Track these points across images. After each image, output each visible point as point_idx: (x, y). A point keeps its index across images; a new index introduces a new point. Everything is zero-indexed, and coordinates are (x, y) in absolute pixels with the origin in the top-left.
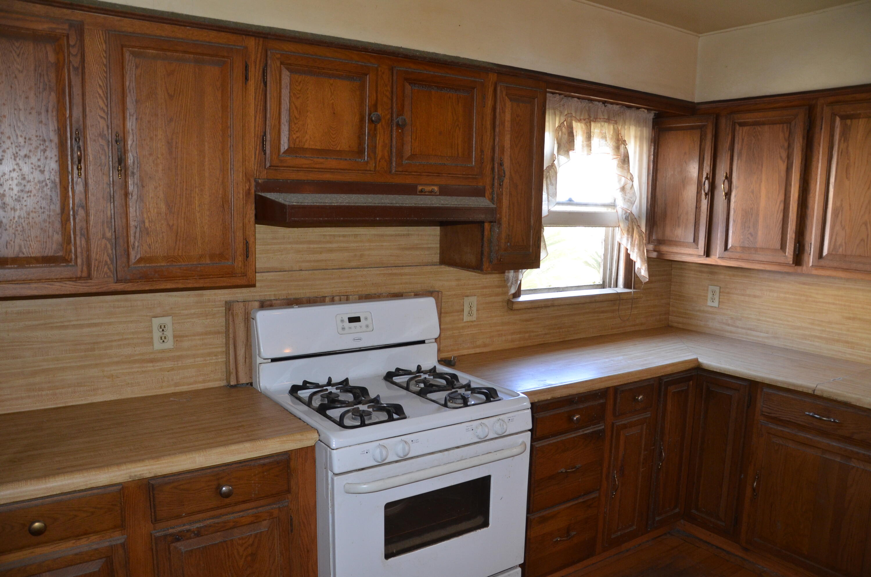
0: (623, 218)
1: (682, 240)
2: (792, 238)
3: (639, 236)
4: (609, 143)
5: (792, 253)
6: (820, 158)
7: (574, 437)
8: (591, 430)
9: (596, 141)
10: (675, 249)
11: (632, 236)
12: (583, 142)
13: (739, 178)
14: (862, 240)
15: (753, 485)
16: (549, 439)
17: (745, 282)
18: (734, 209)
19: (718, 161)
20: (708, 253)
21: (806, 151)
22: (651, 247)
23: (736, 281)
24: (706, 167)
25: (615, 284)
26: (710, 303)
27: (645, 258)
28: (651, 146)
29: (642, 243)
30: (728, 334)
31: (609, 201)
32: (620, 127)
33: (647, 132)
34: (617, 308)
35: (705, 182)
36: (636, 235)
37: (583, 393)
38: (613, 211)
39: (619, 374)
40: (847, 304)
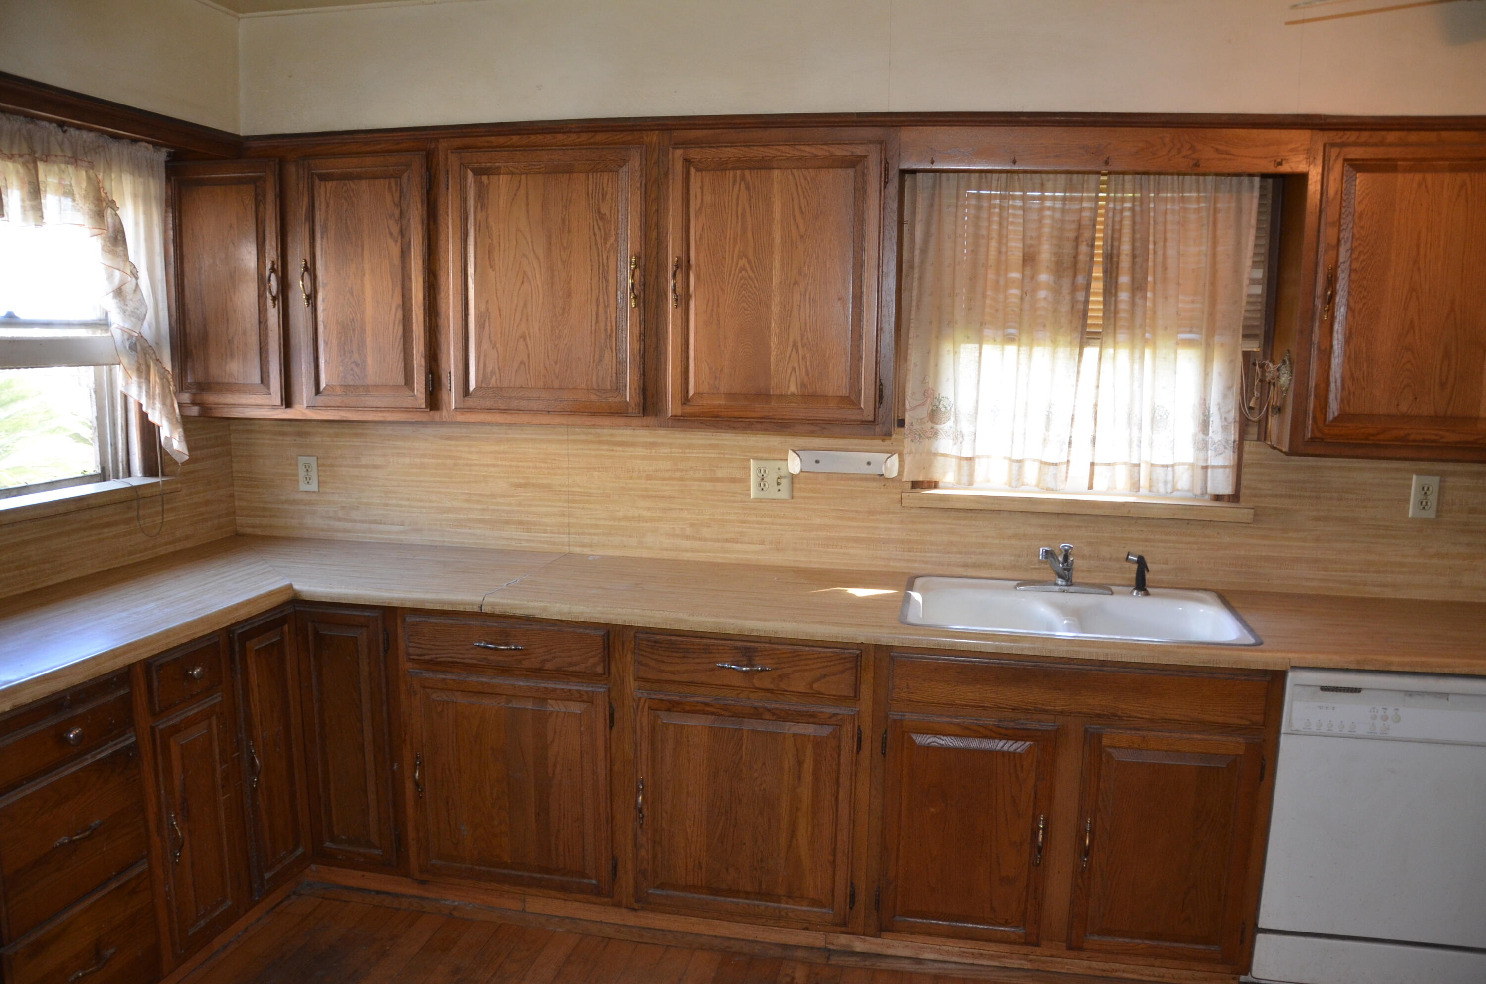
0: (125, 347)
1: (241, 381)
2: (421, 366)
3: (162, 379)
4: (81, 205)
5: (423, 391)
6: (450, 235)
7: (75, 772)
8: (110, 751)
9: (51, 201)
10: (229, 398)
11: (148, 380)
12: (23, 200)
13: (327, 268)
14: (522, 362)
15: (414, 776)
16: (23, 788)
17: (357, 444)
18: (324, 322)
19: (290, 239)
20: (288, 401)
21: (429, 224)
22: (186, 397)
23: (341, 443)
24: (270, 250)
25: (126, 471)
26: (303, 487)
27: (177, 419)
28: (166, 212)
29: (167, 391)
30: (340, 536)
31: (93, 316)
32: (101, 174)
33: (156, 187)
34: (135, 513)
35: (270, 276)
36: (154, 377)
37: (80, 684)
38: (105, 335)
39: (150, 637)
40: (514, 463)
